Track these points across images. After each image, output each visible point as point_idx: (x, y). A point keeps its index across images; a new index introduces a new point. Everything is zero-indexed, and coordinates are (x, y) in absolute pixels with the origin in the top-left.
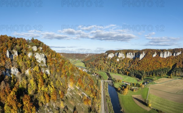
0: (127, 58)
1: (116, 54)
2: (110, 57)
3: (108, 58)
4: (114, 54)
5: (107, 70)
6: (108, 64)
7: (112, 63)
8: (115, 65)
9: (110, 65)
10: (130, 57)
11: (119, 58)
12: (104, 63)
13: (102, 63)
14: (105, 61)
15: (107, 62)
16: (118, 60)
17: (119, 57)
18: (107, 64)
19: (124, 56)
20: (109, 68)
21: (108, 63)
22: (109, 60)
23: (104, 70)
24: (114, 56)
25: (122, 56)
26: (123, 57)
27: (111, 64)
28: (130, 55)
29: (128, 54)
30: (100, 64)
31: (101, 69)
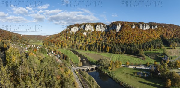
0: (97, 31)
1: (81, 27)
2: (73, 31)
3: (71, 32)
4: (79, 27)
5: (72, 47)
6: (72, 40)
7: (78, 38)
8: (82, 41)
9: (75, 41)
10: (101, 30)
11: (86, 31)
12: (66, 39)
13: (63, 39)
14: (67, 36)
15: (69, 38)
16: (85, 34)
17: (87, 29)
18: (70, 39)
19: (93, 28)
20: (73, 44)
21: (72, 38)
22: (72, 34)
23: (66, 46)
24: (79, 29)
25: (90, 29)
26: (92, 30)
27: (75, 39)
28: (101, 27)
29: (97, 26)
30: (61, 40)
31: (62, 46)
